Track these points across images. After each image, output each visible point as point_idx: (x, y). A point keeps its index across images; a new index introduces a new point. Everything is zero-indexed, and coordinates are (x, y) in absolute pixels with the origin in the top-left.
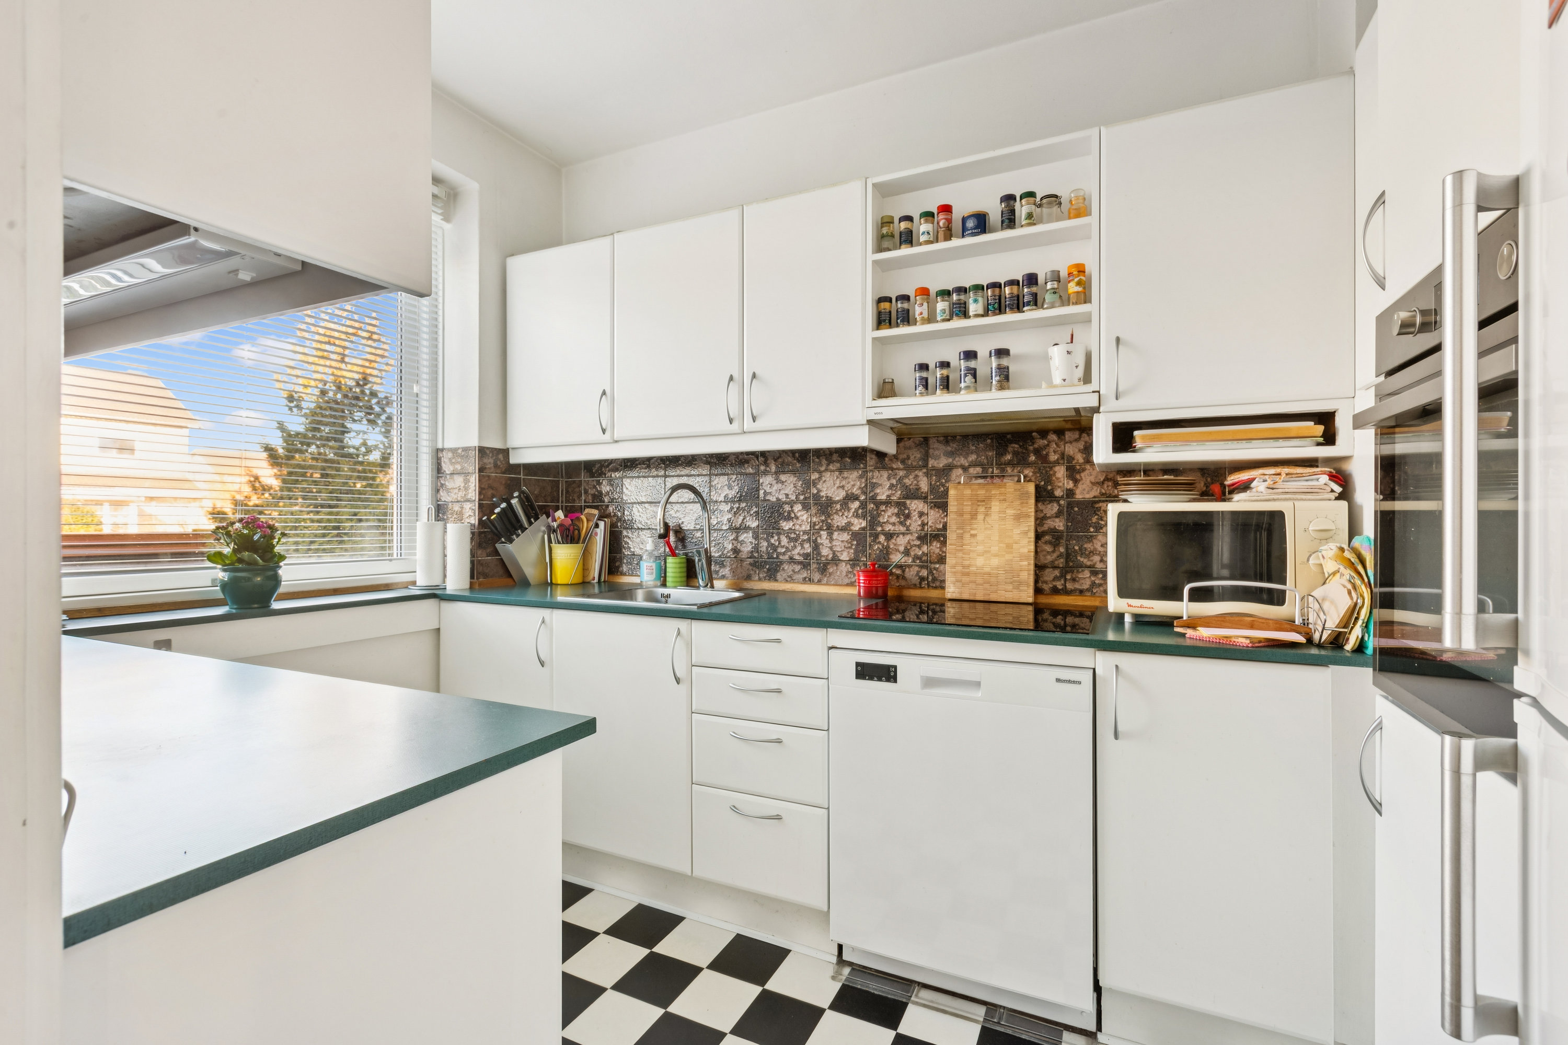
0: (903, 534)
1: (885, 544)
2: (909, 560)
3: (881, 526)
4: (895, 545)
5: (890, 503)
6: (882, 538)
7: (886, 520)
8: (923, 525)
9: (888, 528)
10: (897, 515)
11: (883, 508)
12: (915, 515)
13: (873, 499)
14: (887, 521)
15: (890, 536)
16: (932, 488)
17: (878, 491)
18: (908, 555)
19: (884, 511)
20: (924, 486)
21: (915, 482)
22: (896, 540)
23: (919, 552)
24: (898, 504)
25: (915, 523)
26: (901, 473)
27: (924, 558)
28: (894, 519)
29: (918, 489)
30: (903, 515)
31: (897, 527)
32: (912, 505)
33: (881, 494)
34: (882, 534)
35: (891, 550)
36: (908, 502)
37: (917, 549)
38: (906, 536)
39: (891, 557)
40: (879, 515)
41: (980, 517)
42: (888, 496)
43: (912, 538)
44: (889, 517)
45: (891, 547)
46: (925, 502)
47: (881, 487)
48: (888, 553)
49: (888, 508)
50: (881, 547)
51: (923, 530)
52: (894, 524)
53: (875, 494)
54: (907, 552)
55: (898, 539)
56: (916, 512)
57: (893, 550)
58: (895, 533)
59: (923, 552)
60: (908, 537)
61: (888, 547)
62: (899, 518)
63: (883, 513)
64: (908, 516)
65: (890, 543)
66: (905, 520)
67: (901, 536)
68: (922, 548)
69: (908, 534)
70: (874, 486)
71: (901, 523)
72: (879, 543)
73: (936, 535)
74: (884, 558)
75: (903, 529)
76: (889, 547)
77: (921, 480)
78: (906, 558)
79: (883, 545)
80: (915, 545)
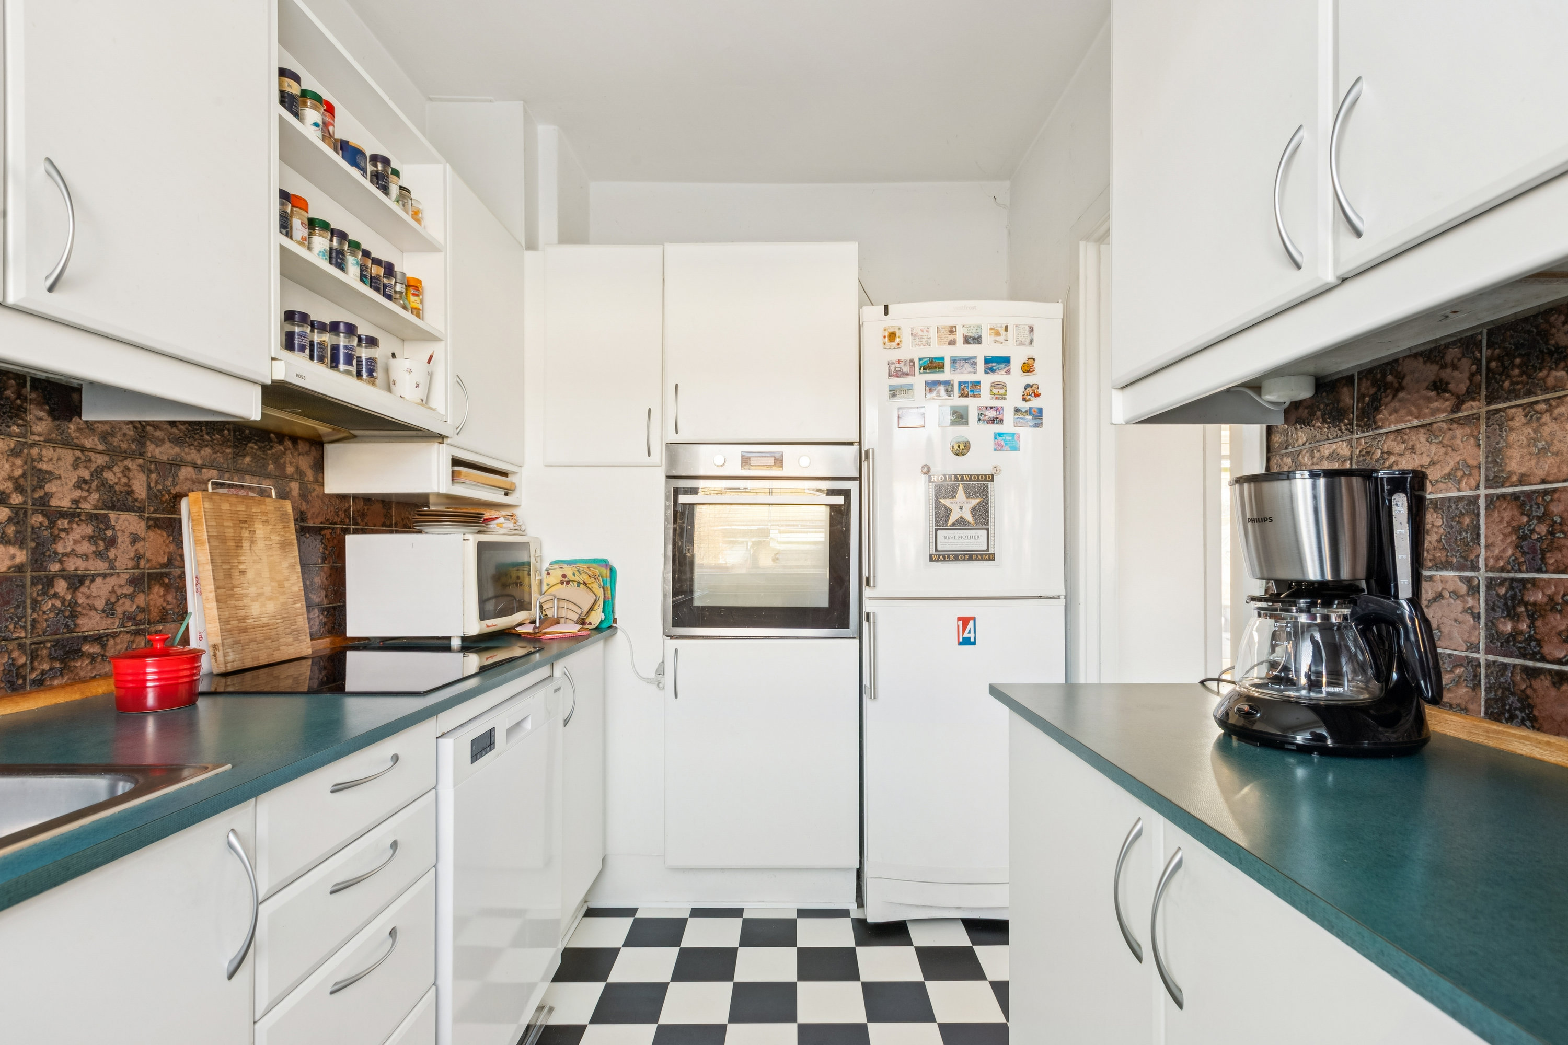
0: (105, 576)
1: (69, 597)
2: (113, 623)
3: (61, 562)
4: (88, 597)
5: (79, 515)
6: (61, 586)
7: (69, 550)
8: (139, 557)
9: (72, 564)
10: (91, 539)
11: (63, 523)
12: (123, 540)
13: (43, 504)
14: (73, 550)
15: (77, 581)
16: (153, 495)
17: (51, 487)
18: (113, 614)
19: (64, 530)
20: (140, 489)
21: (124, 480)
22: (89, 588)
23: (131, 607)
24: (93, 518)
25: (123, 554)
26: (100, 460)
27: (140, 616)
28: (85, 547)
29: (130, 492)
30: (104, 539)
31: (91, 562)
32: (120, 522)
33: (60, 495)
34: (64, 578)
35: (79, 609)
36: (112, 515)
37: (128, 602)
38: (108, 580)
39: (80, 621)
40: (55, 538)
41: (246, 545)
42: (76, 502)
43: (119, 582)
44: (76, 542)
45: (80, 601)
46: (141, 517)
47: (59, 482)
48: (74, 615)
49: (75, 526)
50: (58, 604)
51: (137, 566)
52: (86, 557)
53: (46, 494)
54: (109, 610)
55: (93, 586)
56: (127, 534)
57: (84, 608)
58: (89, 575)
59: (138, 607)
60: (113, 581)
61: (73, 604)
62: (96, 544)
63: (63, 535)
64: (112, 542)
65: (79, 594)
66: (107, 549)
67: (99, 580)
68: (136, 600)
69: (112, 575)
70: (43, 477)
71: (99, 554)
72: (55, 595)
73: (157, 574)
74: (67, 626)
75: (100, 566)
76: (76, 603)
77: (134, 478)
78: (109, 621)
79: (63, 601)
80: (126, 596)
